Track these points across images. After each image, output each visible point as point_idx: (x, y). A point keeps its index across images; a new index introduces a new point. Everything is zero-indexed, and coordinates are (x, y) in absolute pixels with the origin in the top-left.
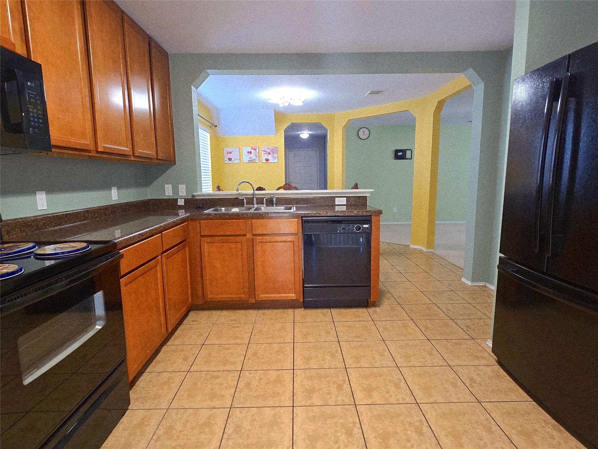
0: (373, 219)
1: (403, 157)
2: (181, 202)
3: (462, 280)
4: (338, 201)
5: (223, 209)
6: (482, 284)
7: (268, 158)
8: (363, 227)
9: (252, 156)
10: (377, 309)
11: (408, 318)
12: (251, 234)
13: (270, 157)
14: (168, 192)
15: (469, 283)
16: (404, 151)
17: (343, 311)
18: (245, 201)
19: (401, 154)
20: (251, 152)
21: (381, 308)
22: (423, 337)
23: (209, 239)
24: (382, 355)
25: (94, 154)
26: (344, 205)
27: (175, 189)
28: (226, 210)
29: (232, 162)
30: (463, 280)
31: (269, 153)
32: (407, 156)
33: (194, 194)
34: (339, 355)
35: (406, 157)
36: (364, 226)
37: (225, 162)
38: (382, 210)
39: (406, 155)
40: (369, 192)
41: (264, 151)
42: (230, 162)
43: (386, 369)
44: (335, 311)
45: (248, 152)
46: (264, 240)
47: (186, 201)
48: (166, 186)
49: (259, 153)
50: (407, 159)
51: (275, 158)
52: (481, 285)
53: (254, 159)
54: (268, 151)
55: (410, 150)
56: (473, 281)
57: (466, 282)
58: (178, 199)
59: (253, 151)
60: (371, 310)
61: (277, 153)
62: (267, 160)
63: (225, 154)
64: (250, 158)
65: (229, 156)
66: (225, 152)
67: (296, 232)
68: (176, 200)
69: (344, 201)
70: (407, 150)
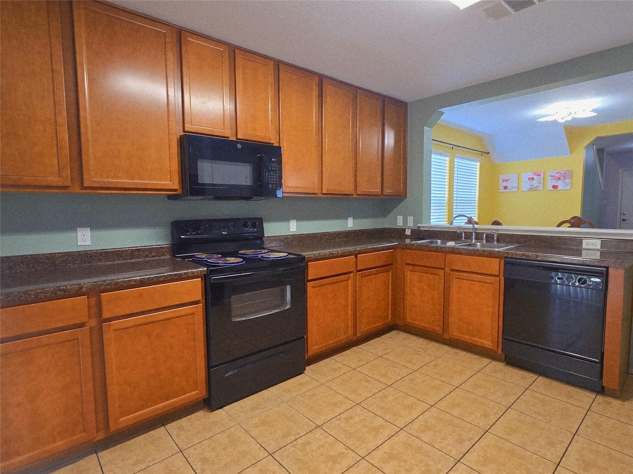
0: (612, 272)
2: (408, 232)
4: (587, 244)
5: (439, 241)
7: (556, 184)
8: (591, 281)
9: (535, 183)
12: (449, 269)
13: (559, 183)
14: (400, 223)
18: (463, 235)
20: (533, 179)
23: (411, 268)
25: (320, 196)
26: (596, 250)
27: (405, 221)
28: (442, 243)
29: (509, 191)
31: (559, 179)
33: (418, 225)
36: (593, 279)
37: (500, 191)
41: (551, 176)
42: (506, 191)
45: (529, 179)
46: (461, 277)
47: (413, 231)
48: (398, 217)
49: (544, 179)
51: (567, 185)
53: (537, 187)
54: (558, 175)
58: (406, 229)
59: (535, 177)
61: (571, 178)
62: (555, 187)
63: (501, 182)
64: (532, 186)
65: (505, 184)
66: (501, 179)
68: (404, 230)
69: (596, 245)
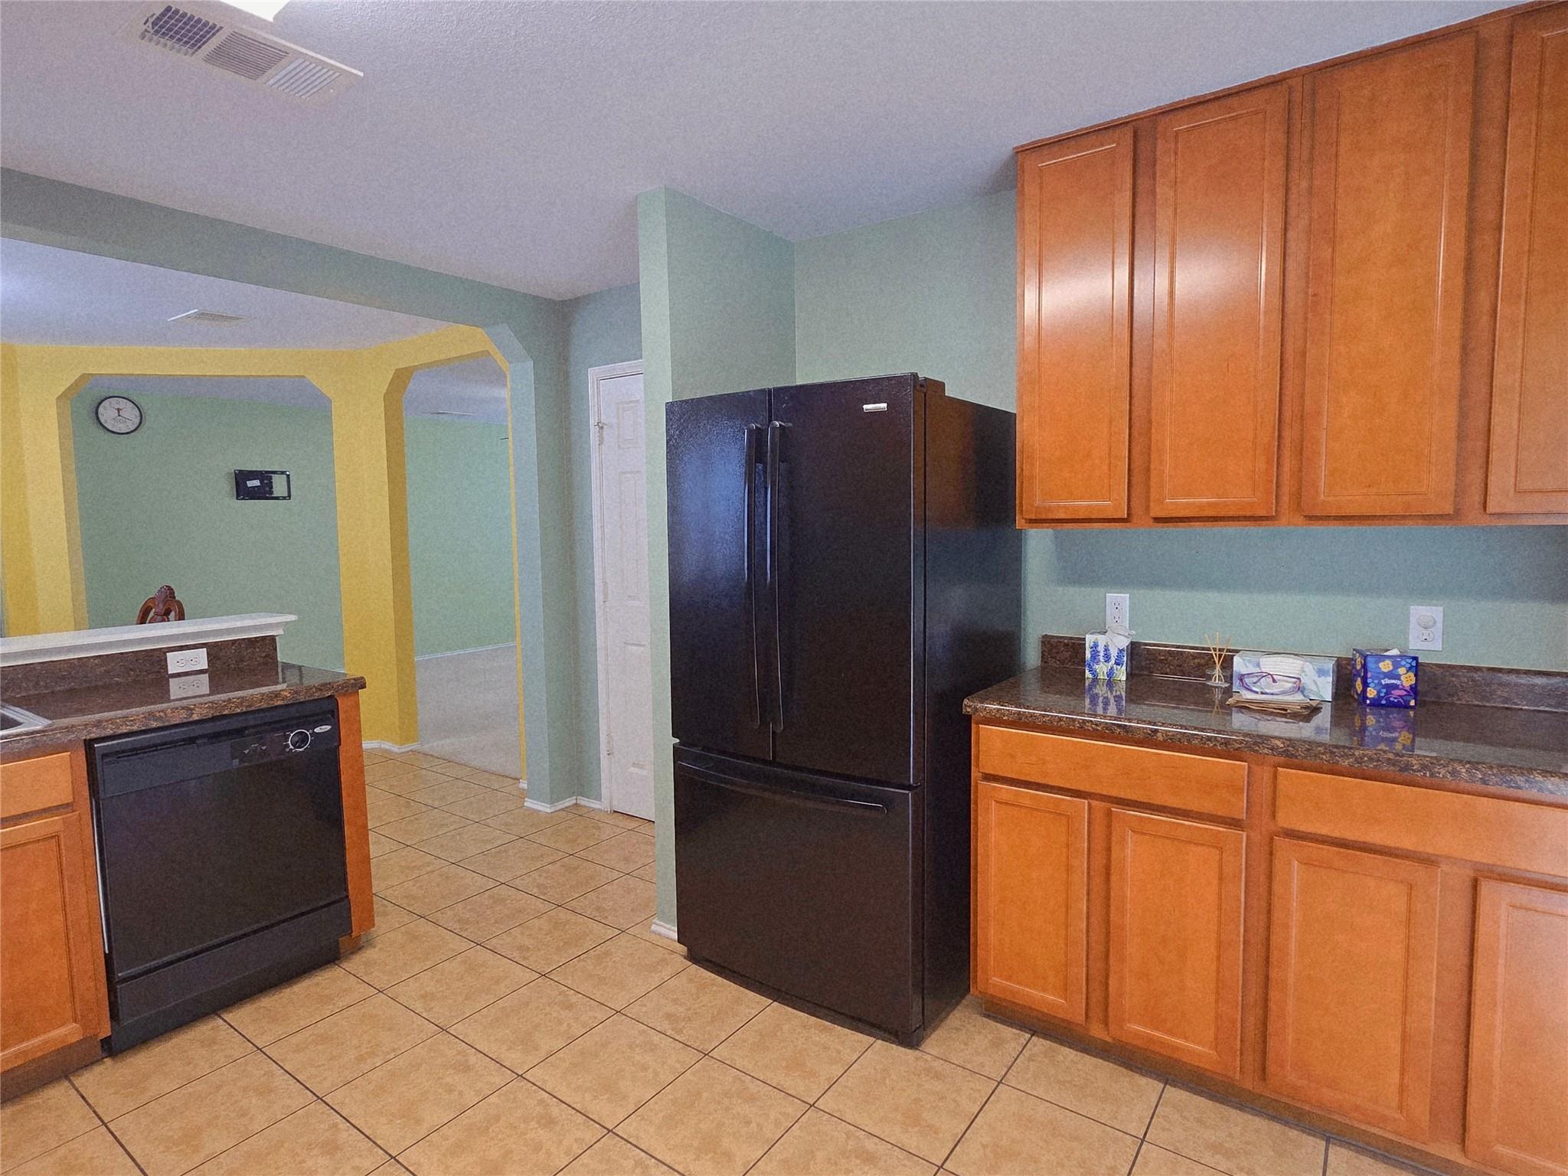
0: (343, 704)
1: (264, 493)
3: (525, 804)
4: (175, 663)
6: (569, 802)
8: (314, 734)
10: (370, 954)
11: (466, 945)
15: (545, 808)
16: (265, 477)
17: (268, 1002)
19: (256, 483)
21: (379, 946)
22: (530, 976)
24: (465, 1068)
26: (201, 672)
30: (529, 803)
32: (274, 489)
34: (347, 1135)
35: (272, 493)
36: (317, 730)
38: (362, 678)
39: (271, 488)
40: (277, 625)
43: (499, 1097)
44: (241, 1016)
50: (277, 498)
52: (567, 804)
55: (283, 473)
56: (552, 802)
57: (540, 808)
60: (355, 963)
67: (70, 800)
69: (200, 659)
70: (274, 472)
